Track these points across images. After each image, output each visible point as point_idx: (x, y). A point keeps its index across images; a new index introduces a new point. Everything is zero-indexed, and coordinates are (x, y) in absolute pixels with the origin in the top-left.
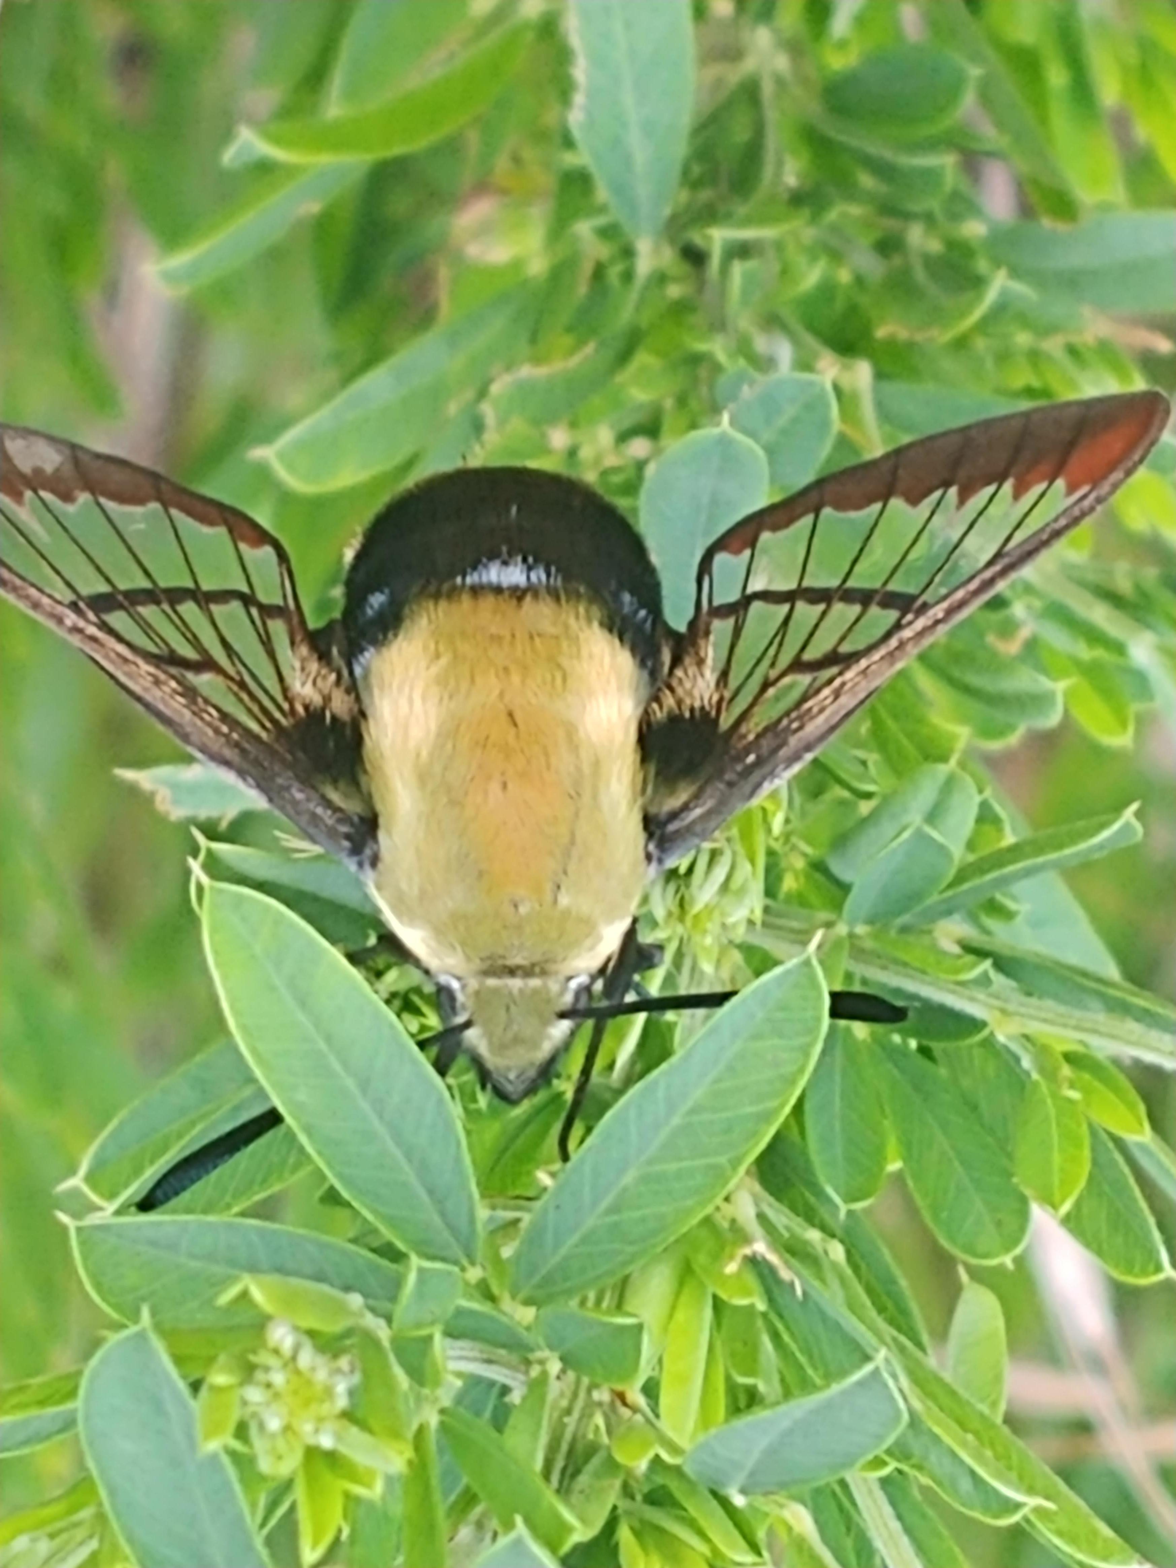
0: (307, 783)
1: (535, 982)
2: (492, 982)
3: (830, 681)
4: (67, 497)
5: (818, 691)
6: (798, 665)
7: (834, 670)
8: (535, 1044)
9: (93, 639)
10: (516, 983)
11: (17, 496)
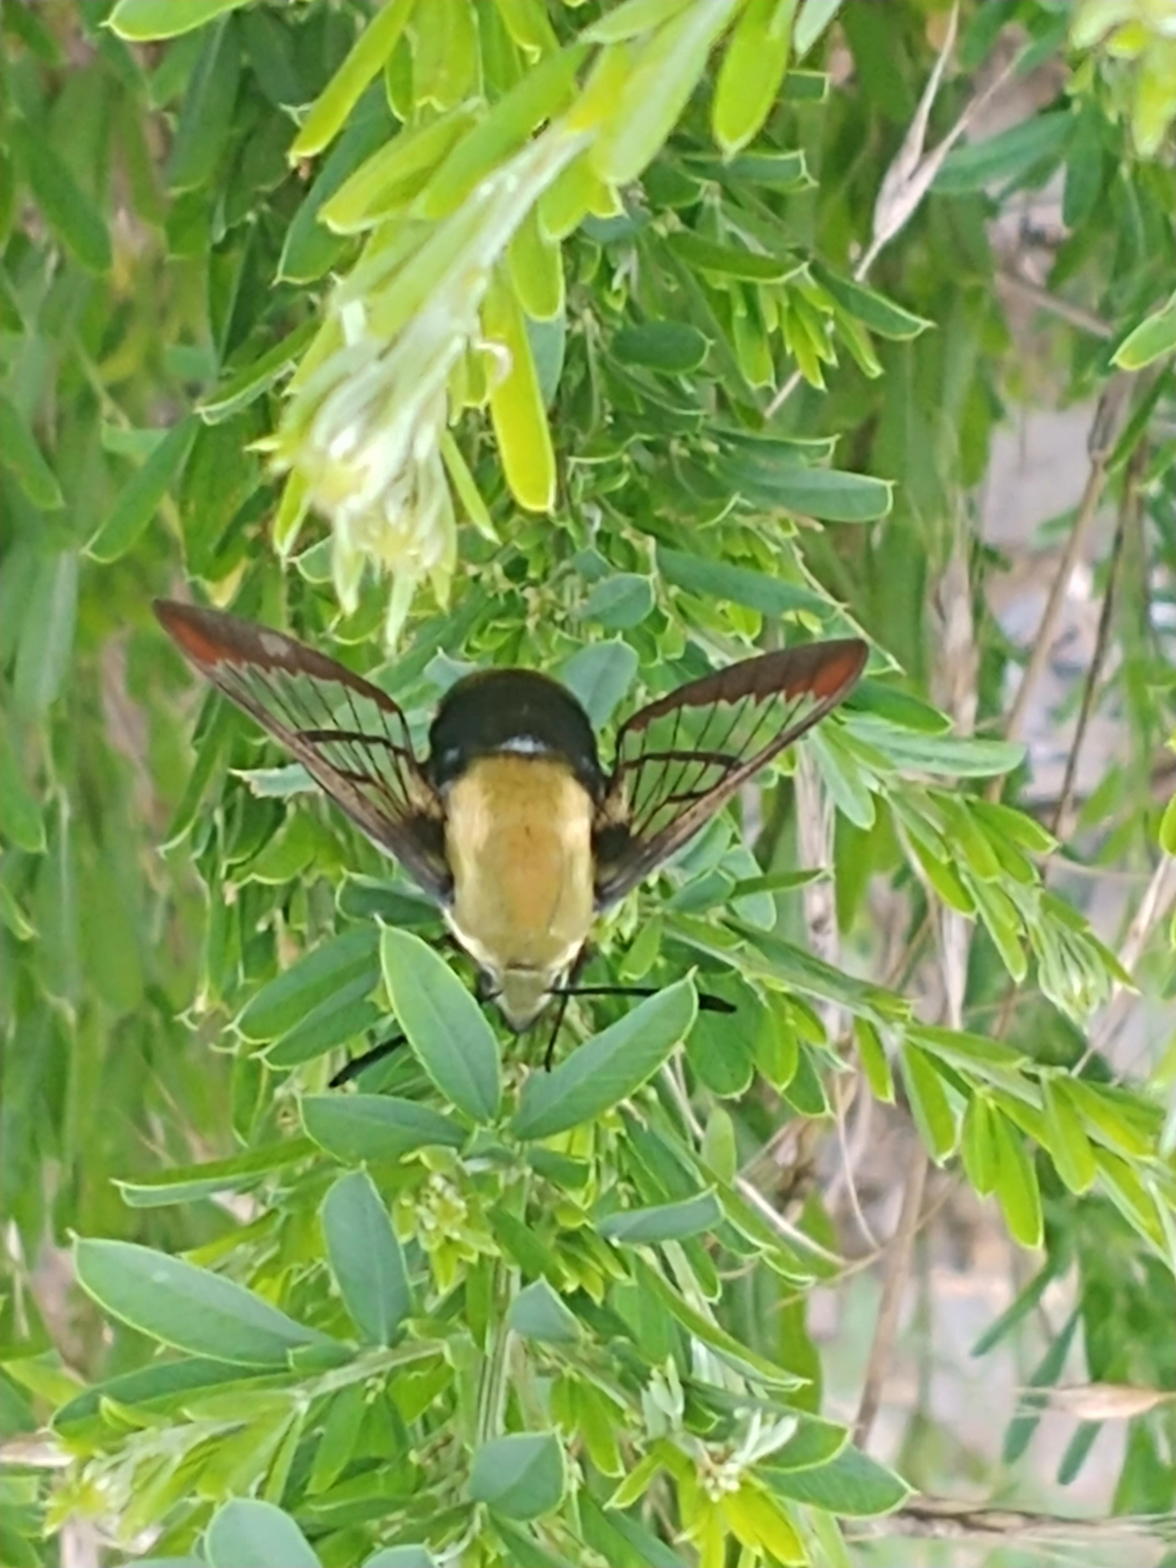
0: (419, 853)
1: (533, 974)
2: (513, 972)
3: (688, 810)
4: (293, 672)
5: (682, 815)
6: (671, 799)
7: (691, 802)
8: (532, 1005)
9: (310, 760)
10: (524, 974)
11: (268, 670)
